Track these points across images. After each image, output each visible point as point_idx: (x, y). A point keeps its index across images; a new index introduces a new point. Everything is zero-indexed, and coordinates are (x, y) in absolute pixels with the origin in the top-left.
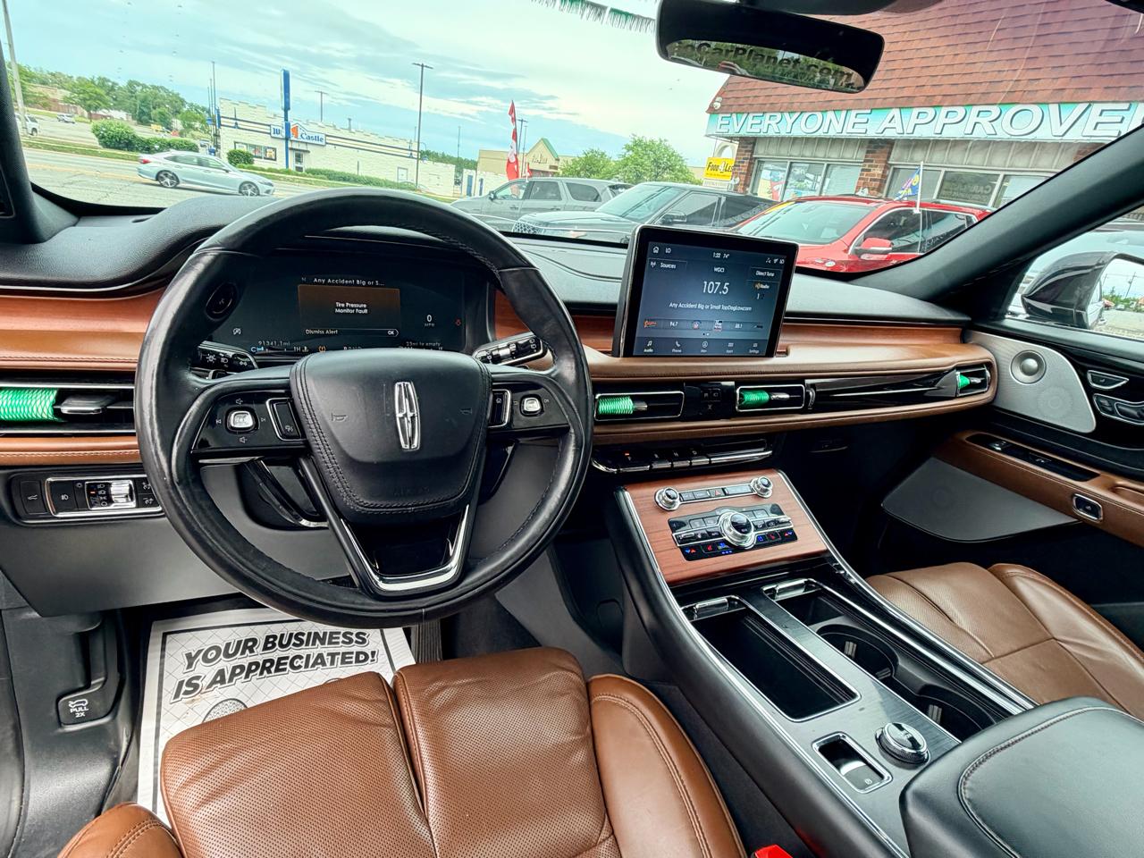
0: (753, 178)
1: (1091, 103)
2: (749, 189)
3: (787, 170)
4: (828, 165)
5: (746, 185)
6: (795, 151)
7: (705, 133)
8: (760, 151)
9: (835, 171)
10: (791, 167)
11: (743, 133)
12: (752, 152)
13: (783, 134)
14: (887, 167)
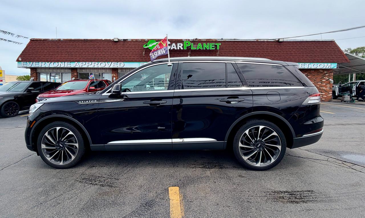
0: (38, 77)
1: (112, 62)
2: (38, 80)
3: (49, 75)
4: (61, 73)
5: (37, 79)
6: (51, 71)
7: (17, 66)
8: (39, 71)
9: (64, 75)
10: (50, 74)
11: (32, 66)
12: (36, 71)
13: (47, 67)
14: (77, 73)
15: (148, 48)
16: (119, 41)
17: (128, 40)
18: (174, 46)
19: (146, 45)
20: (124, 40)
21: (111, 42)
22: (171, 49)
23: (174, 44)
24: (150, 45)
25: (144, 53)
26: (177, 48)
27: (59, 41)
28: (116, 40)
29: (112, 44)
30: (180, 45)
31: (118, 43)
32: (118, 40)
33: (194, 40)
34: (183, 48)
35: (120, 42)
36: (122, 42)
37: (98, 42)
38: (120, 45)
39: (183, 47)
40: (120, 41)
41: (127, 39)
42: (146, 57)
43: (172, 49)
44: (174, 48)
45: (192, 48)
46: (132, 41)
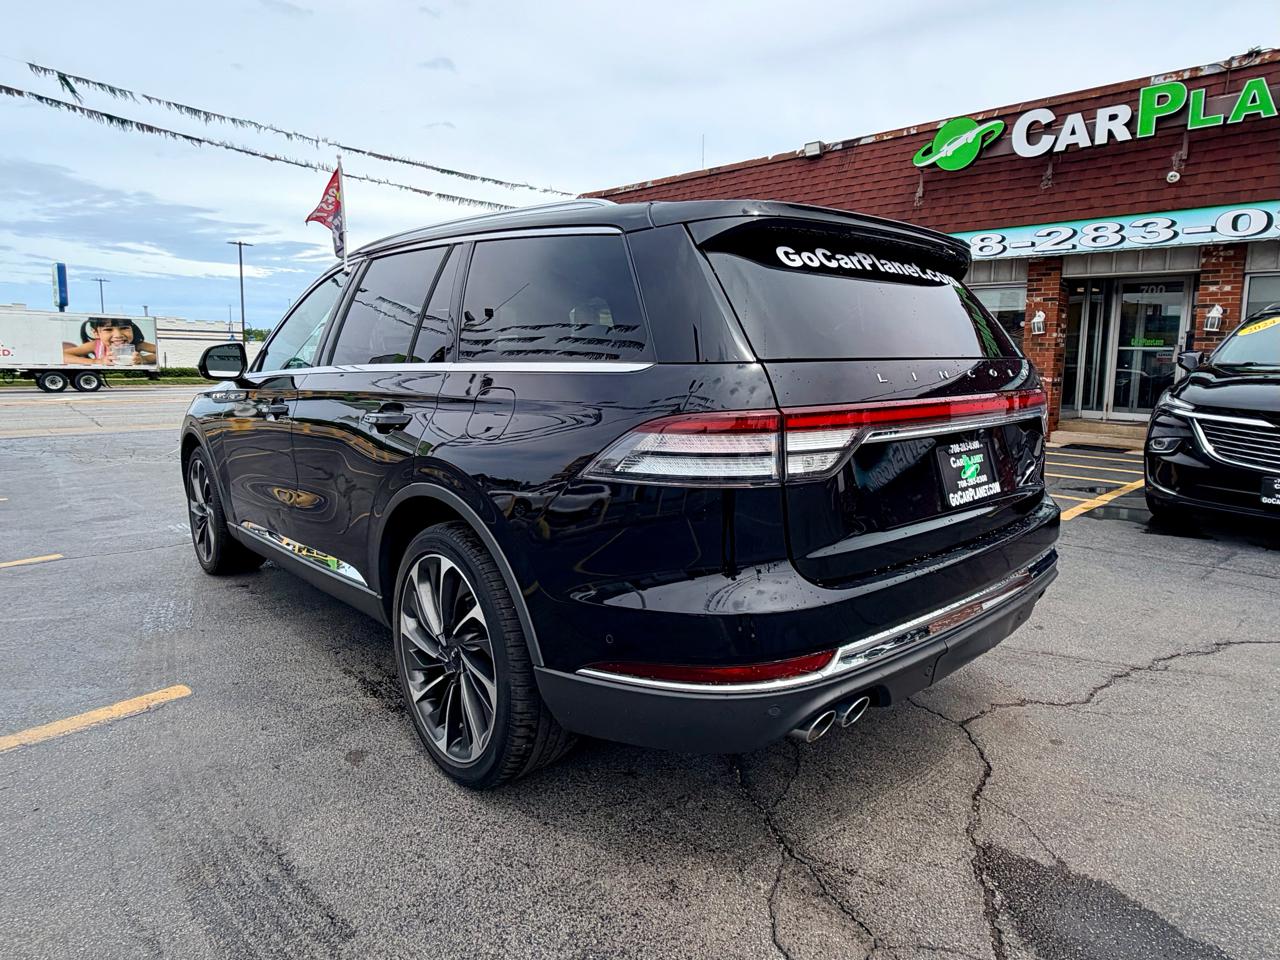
15: (934, 165)
16: (825, 151)
17: (862, 142)
18: (1073, 132)
19: (928, 152)
20: (844, 143)
21: (794, 162)
22: (1055, 150)
23: (1075, 120)
24: (945, 148)
25: (920, 192)
26: (1092, 140)
27: (642, 189)
28: (814, 151)
29: (799, 169)
30: (1113, 117)
31: (822, 164)
32: (823, 147)
33: (1235, 64)
34: (1133, 134)
35: (828, 156)
36: (836, 155)
37: (753, 170)
38: (827, 171)
39: (1130, 125)
40: (829, 152)
41: (859, 139)
42: (924, 214)
43: (1060, 147)
44: (1072, 140)
45: (1196, 121)
46: (880, 141)
